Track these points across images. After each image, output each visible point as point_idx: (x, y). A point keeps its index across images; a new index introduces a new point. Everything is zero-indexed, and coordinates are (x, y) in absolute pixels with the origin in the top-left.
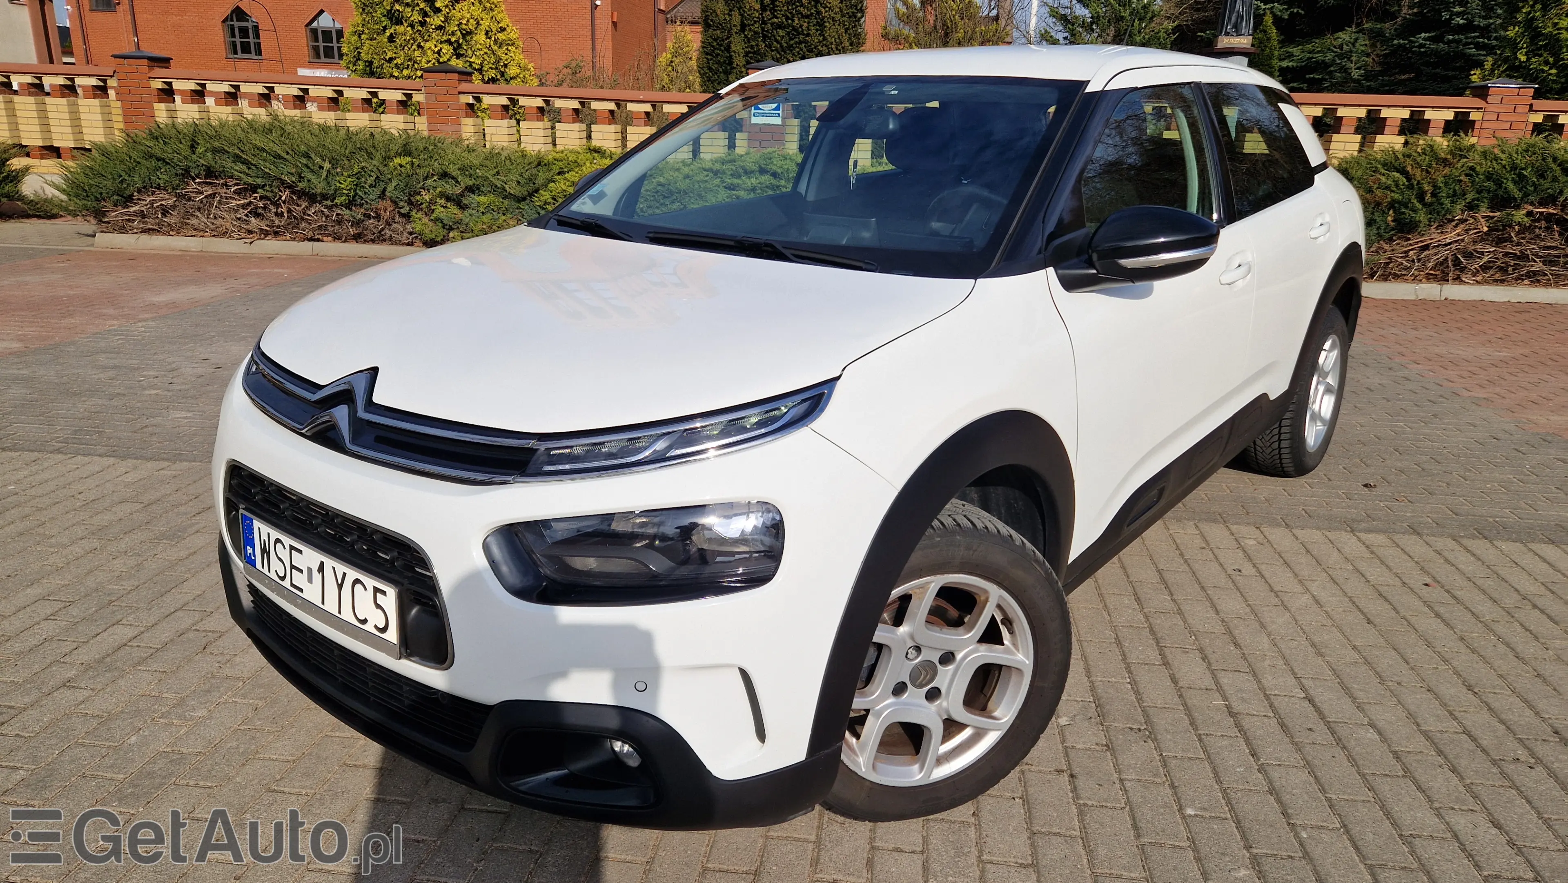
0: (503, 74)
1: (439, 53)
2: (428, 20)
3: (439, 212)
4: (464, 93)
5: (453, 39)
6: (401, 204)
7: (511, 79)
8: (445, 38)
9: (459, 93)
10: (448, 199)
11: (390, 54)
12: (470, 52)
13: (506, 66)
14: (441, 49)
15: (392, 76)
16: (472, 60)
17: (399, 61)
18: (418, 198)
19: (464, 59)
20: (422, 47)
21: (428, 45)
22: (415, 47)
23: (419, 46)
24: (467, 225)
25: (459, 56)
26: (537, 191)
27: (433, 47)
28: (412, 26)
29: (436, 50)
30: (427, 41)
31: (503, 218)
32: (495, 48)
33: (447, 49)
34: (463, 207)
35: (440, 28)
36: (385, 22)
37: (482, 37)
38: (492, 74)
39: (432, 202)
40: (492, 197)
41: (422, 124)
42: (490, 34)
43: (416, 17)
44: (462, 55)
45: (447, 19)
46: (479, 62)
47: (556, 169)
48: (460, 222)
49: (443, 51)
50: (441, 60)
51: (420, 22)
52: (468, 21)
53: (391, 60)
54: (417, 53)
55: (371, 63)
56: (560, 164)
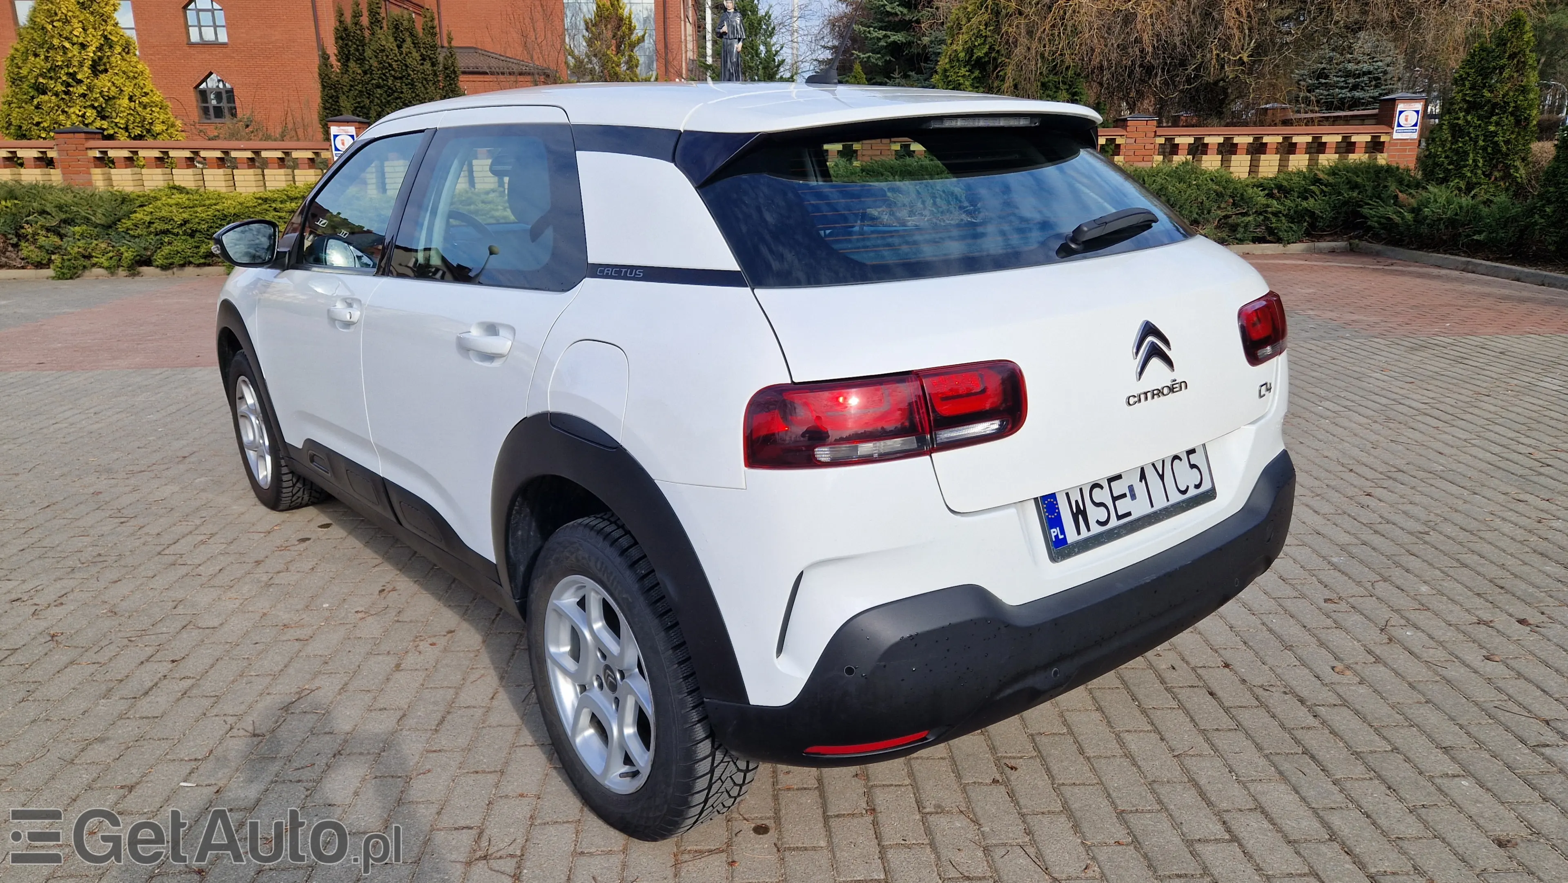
0: (148, 131)
1: (83, 116)
2: (71, 89)
3: (42, 240)
4: (91, 149)
5: (96, 104)
6: (10, 236)
7: (158, 134)
8: (88, 103)
9: (87, 149)
10: (48, 230)
11: (37, 119)
12: (114, 114)
13: (151, 124)
14: (85, 113)
15: (39, 137)
16: (116, 121)
17: (45, 124)
18: (23, 231)
19: (109, 120)
20: (66, 112)
21: (72, 110)
22: (59, 112)
23: (63, 112)
24: (66, 249)
25: (103, 118)
26: (119, 220)
27: (77, 112)
28: (56, 94)
29: (80, 114)
30: (70, 107)
31: (96, 242)
32: (139, 109)
33: (91, 113)
34: (61, 236)
35: (84, 96)
36: (33, 93)
37: (125, 102)
38: (138, 131)
39: (35, 234)
40: (84, 227)
41: (56, 176)
42: (134, 98)
43: (60, 88)
44: (107, 117)
45: (90, 88)
46: (123, 122)
47: (138, 203)
48: (59, 247)
49: (88, 114)
50: (86, 122)
51: (64, 91)
52: (109, 89)
53: (38, 124)
54: (62, 117)
55: (20, 127)
56: (142, 199)
